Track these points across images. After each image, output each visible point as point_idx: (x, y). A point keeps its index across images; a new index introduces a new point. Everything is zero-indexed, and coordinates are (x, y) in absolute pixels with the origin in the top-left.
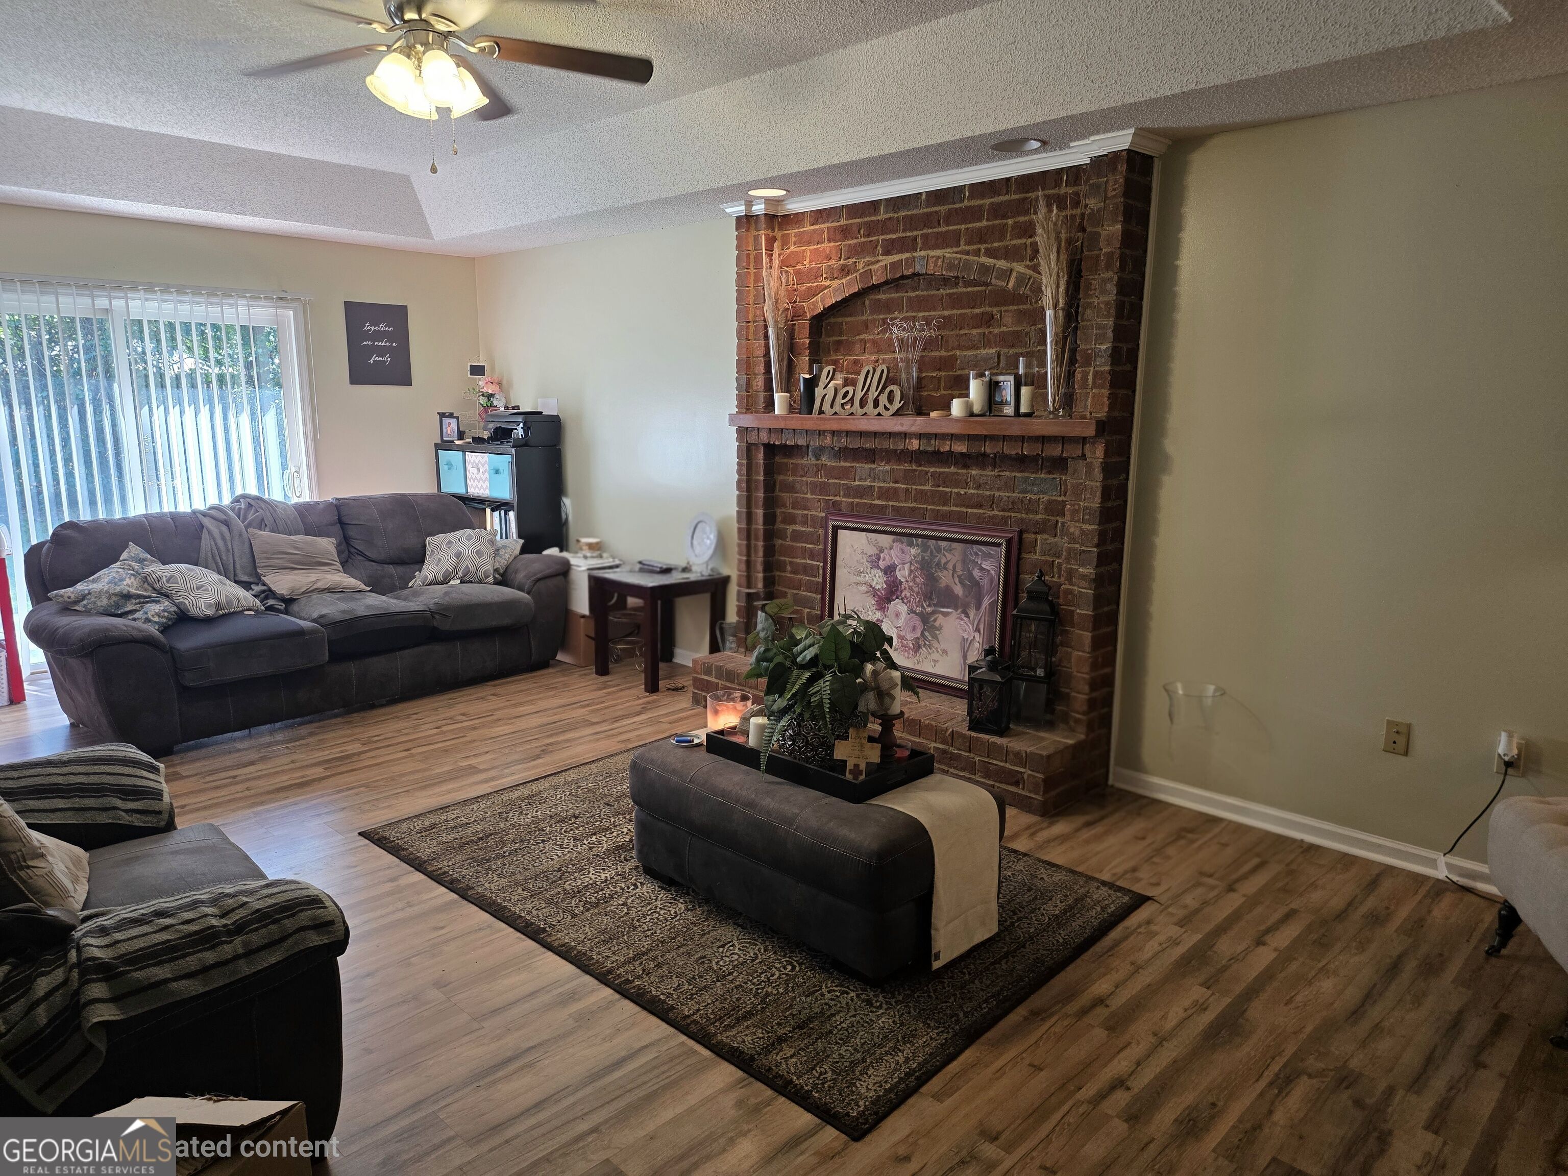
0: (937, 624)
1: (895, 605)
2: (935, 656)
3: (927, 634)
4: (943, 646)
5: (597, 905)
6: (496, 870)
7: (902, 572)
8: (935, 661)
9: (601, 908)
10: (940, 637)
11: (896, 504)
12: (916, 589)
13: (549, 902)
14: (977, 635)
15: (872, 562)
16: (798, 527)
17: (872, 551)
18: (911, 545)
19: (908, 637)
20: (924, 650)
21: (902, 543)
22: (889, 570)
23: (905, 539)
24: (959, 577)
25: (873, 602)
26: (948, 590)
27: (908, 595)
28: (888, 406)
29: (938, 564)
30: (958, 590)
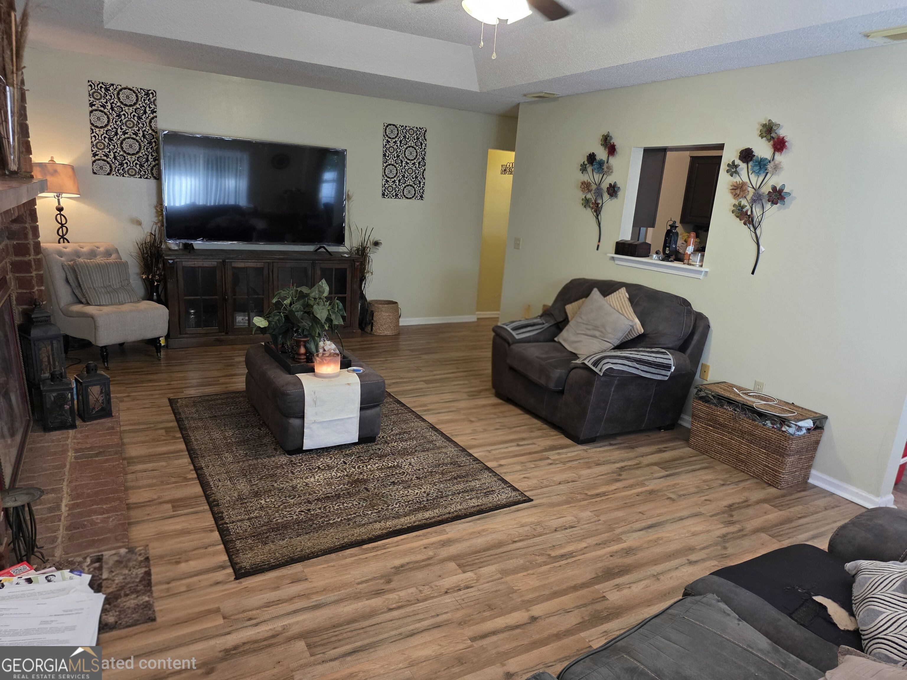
5: (404, 433)
6: (448, 457)
9: (403, 431)
13: (426, 437)
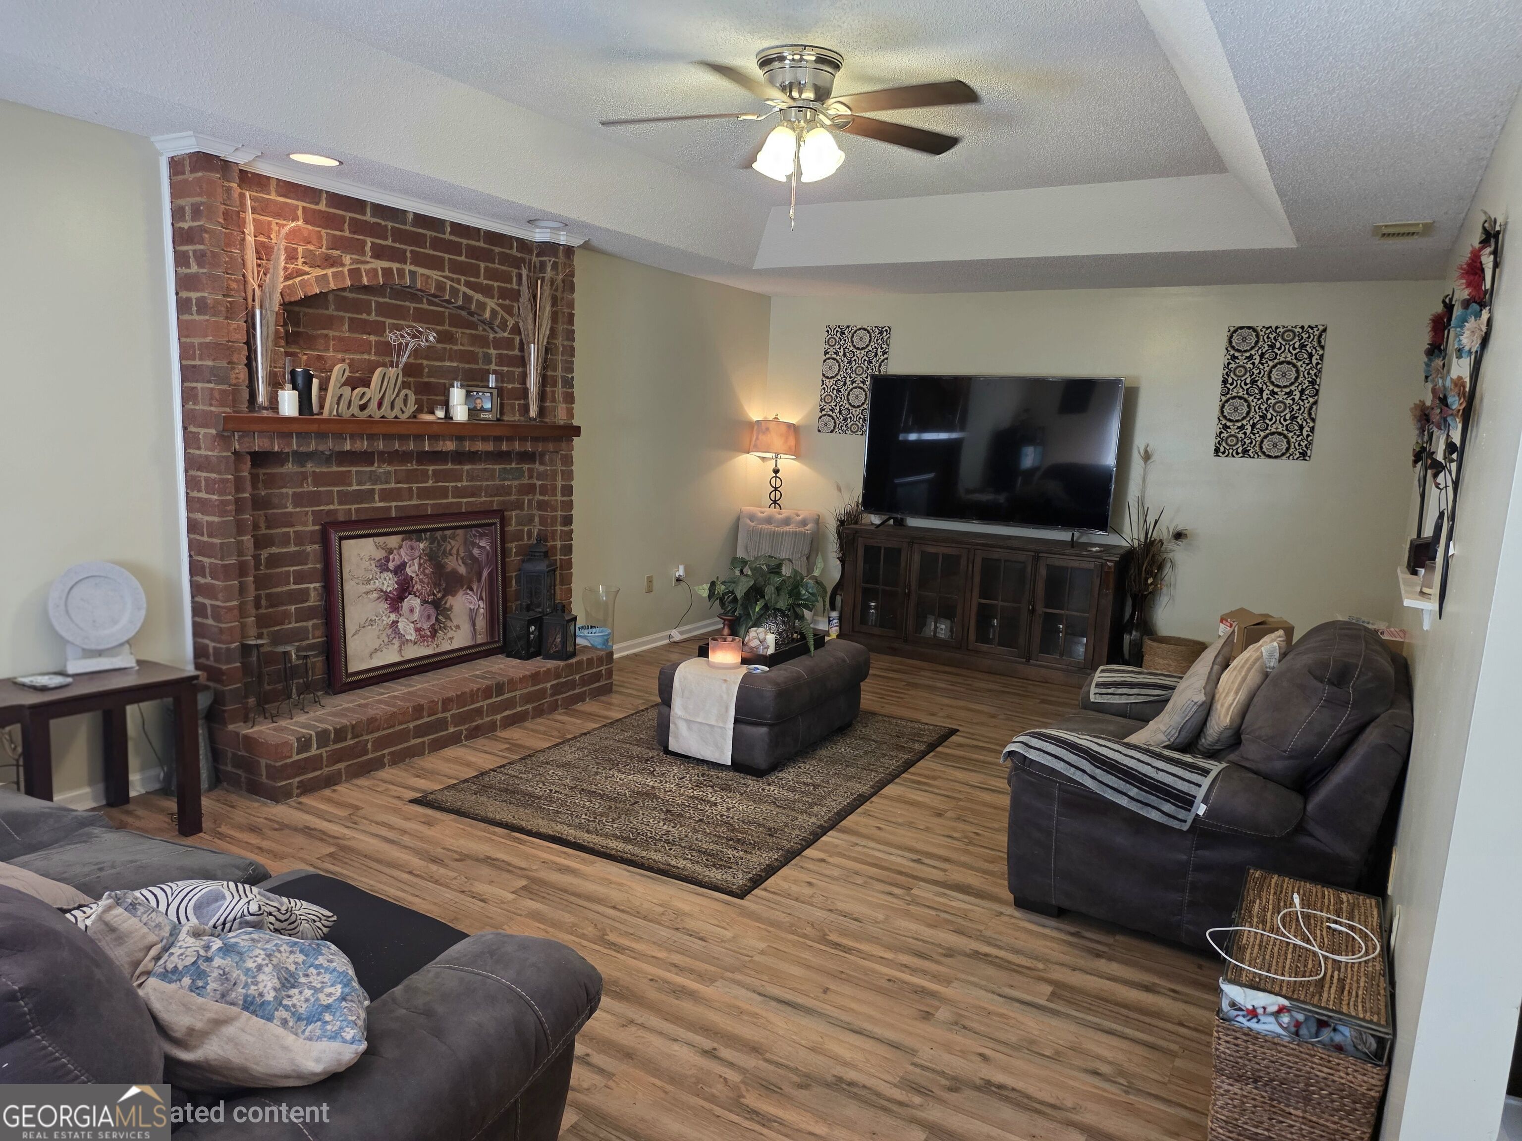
0: (448, 606)
1: (408, 602)
2: (450, 634)
3: (440, 617)
4: (455, 623)
7: (412, 568)
8: (451, 639)
10: (452, 616)
11: (400, 504)
12: (426, 581)
14: (481, 603)
15: (381, 566)
16: (274, 550)
17: (380, 554)
18: (420, 540)
19: (425, 627)
20: (440, 634)
21: (412, 540)
22: (400, 569)
23: (414, 536)
24: (462, 558)
25: (386, 606)
26: (454, 572)
27: (420, 587)
28: (404, 409)
29: (444, 552)
30: (462, 570)
